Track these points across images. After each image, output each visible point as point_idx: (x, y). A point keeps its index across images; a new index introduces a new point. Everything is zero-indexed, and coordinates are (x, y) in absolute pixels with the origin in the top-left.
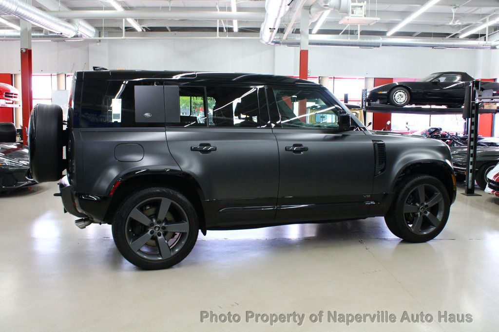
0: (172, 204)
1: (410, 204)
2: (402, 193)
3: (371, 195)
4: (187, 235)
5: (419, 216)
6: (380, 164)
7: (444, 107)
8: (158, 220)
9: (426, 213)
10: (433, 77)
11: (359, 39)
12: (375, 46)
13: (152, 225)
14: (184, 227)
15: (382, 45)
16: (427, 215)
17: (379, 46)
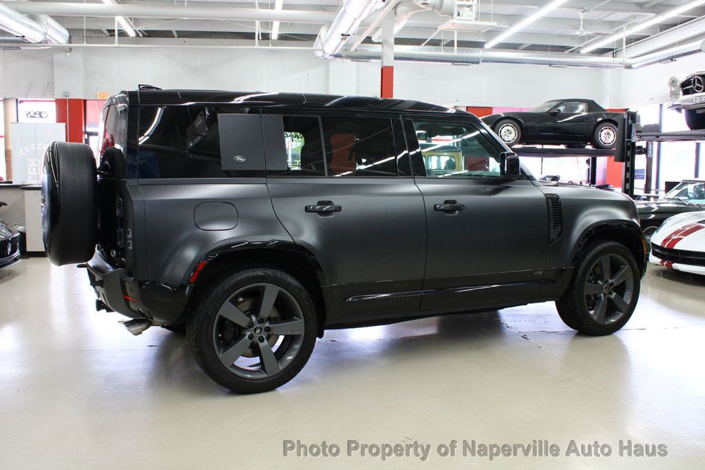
0: (280, 293)
1: (591, 282)
2: (582, 267)
3: (544, 271)
4: (302, 338)
5: (603, 298)
6: (556, 226)
7: (562, 147)
8: (259, 318)
9: (611, 293)
10: (549, 107)
11: (455, 52)
12: (472, 63)
13: (251, 325)
14: (297, 326)
15: (483, 61)
16: (613, 296)
17: (478, 63)
